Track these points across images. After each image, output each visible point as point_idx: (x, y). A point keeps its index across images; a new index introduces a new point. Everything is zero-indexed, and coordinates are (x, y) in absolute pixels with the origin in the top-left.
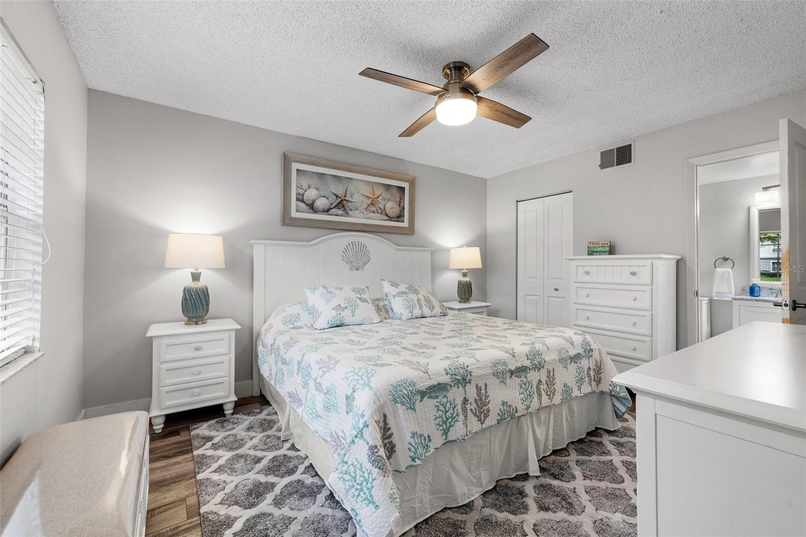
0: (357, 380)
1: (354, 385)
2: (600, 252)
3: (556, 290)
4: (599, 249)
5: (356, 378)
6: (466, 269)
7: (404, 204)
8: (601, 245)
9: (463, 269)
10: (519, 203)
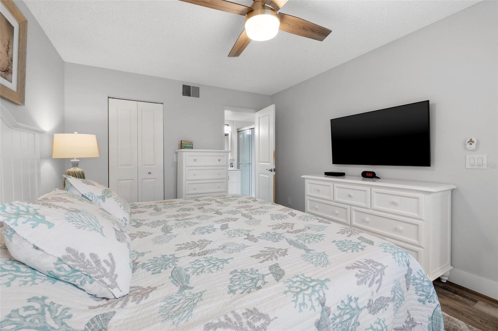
0: (313, 291)
1: (318, 298)
2: (188, 147)
3: (150, 173)
4: (188, 146)
5: (309, 291)
6: (77, 159)
7: (12, 54)
8: (189, 143)
9: (73, 159)
10: (109, 98)
